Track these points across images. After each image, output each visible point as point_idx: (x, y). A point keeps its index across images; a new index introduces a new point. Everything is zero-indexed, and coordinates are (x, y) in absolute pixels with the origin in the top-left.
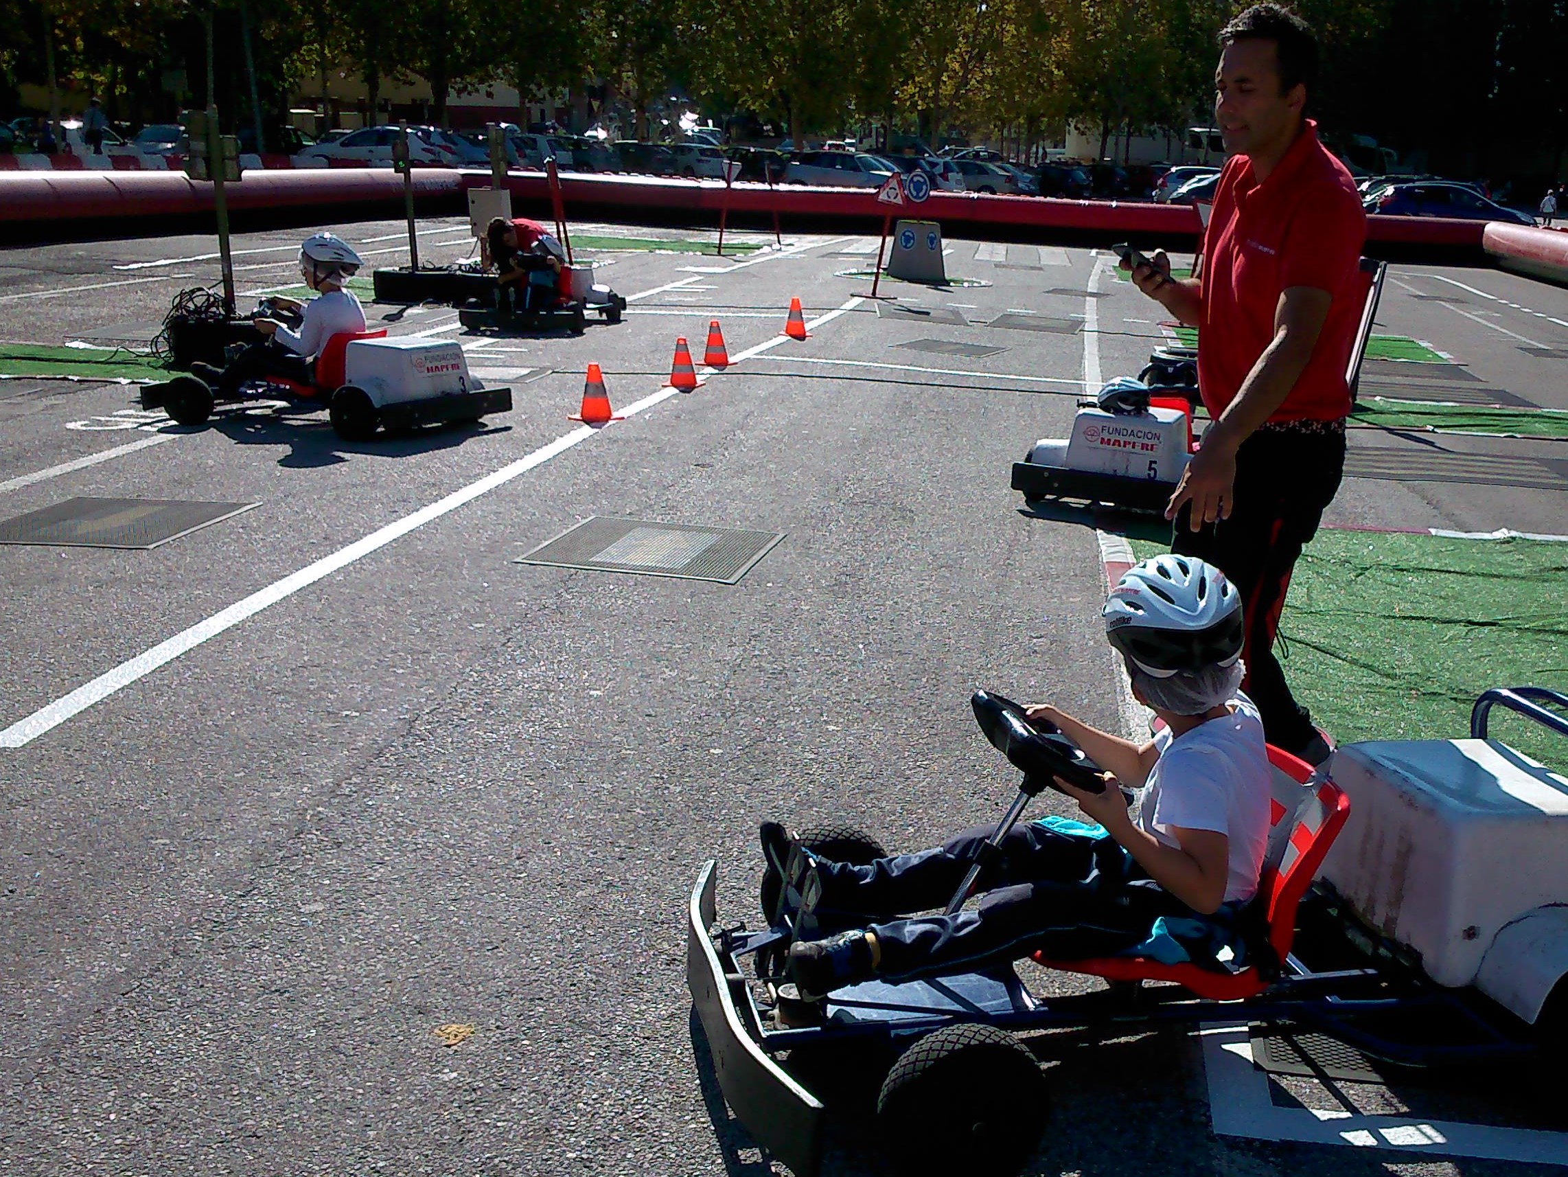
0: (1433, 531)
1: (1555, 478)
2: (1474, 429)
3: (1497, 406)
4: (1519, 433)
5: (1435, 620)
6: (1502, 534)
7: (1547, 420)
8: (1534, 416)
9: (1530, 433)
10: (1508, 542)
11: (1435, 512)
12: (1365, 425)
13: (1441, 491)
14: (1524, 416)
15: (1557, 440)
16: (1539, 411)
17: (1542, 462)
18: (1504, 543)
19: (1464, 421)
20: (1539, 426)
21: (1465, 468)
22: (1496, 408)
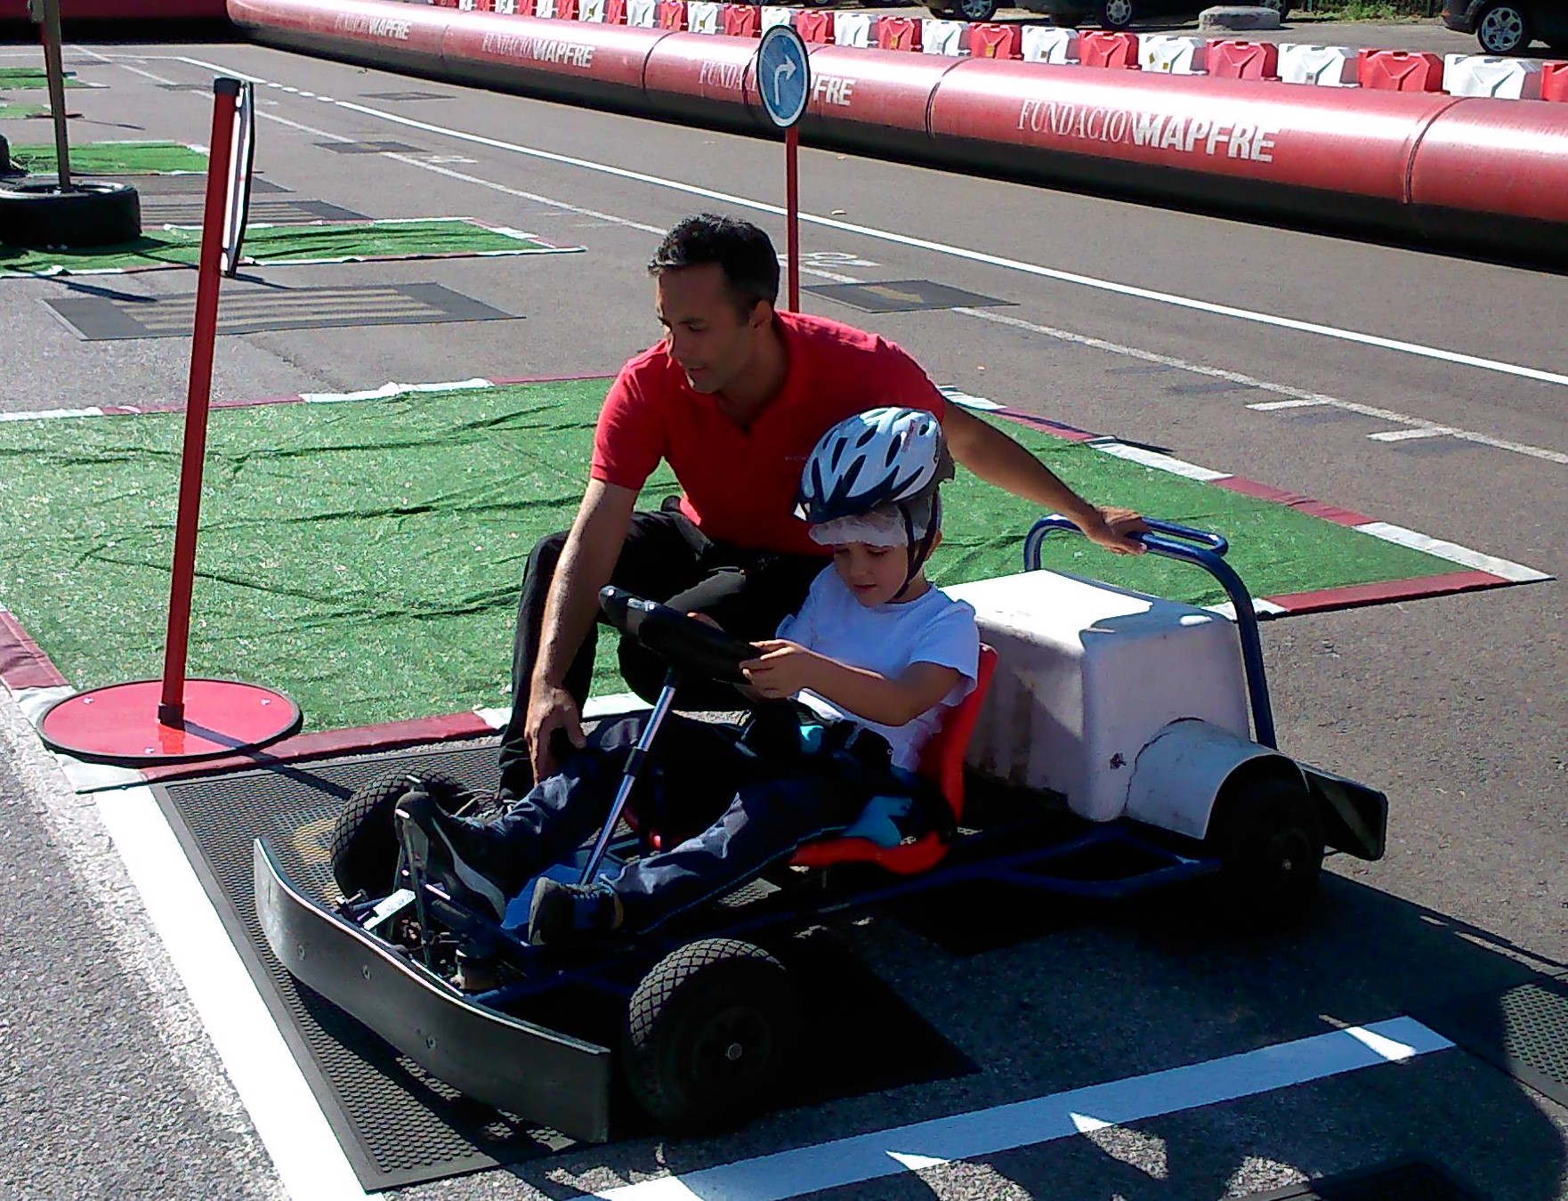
0: (307, 397)
1: (422, 309)
2: (304, 255)
3: (320, 222)
4: (360, 254)
5: (354, 515)
6: (391, 390)
7: (386, 235)
8: (369, 231)
9: (371, 253)
10: (403, 400)
11: (299, 371)
12: (164, 264)
13: (294, 341)
14: (358, 231)
15: (408, 259)
16: (371, 225)
17: (401, 289)
18: (397, 400)
19: (286, 246)
20: (381, 244)
21: (312, 309)
22: (318, 225)
